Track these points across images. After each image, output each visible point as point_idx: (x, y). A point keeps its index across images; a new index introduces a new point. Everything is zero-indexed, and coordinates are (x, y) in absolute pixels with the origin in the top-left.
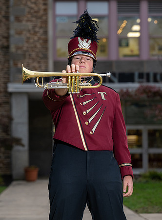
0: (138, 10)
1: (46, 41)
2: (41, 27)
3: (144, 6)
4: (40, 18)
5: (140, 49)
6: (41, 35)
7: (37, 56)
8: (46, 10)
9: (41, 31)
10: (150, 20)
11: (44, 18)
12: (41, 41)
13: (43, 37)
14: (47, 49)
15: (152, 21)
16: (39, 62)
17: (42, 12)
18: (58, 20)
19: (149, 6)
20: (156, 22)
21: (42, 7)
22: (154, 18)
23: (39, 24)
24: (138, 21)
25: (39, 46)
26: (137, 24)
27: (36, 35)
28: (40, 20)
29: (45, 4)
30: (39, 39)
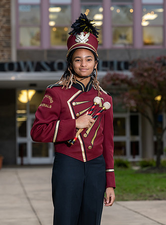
1: (9, 30)
2: (4, 16)
4: (3, 6)
5: (103, 38)
6: (4, 24)
9: (4, 20)
10: (112, 8)
11: (7, 6)
12: (4, 30)
13: (6, 25)
14: (10, 37)
15: (115, 10)
16: (2, 51)
18: (21, 9)
20: (118, 11)
23: (2, 13)
24: (101, 10)
25: (2, 34)
26: (99, 13)
28: (2, 9)
30: (2, 27)
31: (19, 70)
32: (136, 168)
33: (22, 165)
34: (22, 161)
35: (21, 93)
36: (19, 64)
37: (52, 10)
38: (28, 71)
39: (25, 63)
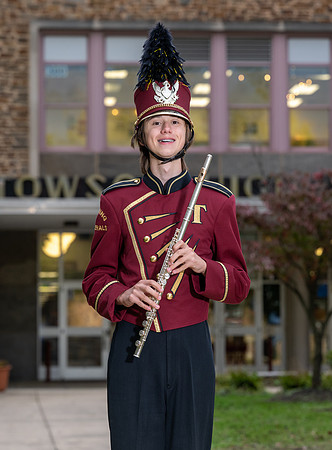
0: (206, 54)
1: (24, 114)
2: (15, 86)
3: (219, 47)
4: (13, 67)
5: (210, 131)
6: (15, 102)
7: (8, 143)
8: (24, 52)
9: (16, 93)
10: (229, 73)
11: (21, 67)
12: (14, 114)
13: (18, 105)
14: (26, 129)
15: (235, 76)
16: (11, 156)
17: (16, 56)
18: (48, 72)
19: (229, 47)
20: (241, 78)
21: (18, 46)
22: (238, 69)
23: (11, 80)
24: (207, 75)
25: (10, 123)
26: (204, 81)
27: (5, 102)
28: (12, 73)
29: (23, 41)
30: (11, 109)
31: (44, 194)
32: (273, 391)
33: (49, 383)
34: (48, 373)
35: (47, 239)
36: (43, 182)
37: (111, 74)
38: (62, 196)
39: (56, 181)
